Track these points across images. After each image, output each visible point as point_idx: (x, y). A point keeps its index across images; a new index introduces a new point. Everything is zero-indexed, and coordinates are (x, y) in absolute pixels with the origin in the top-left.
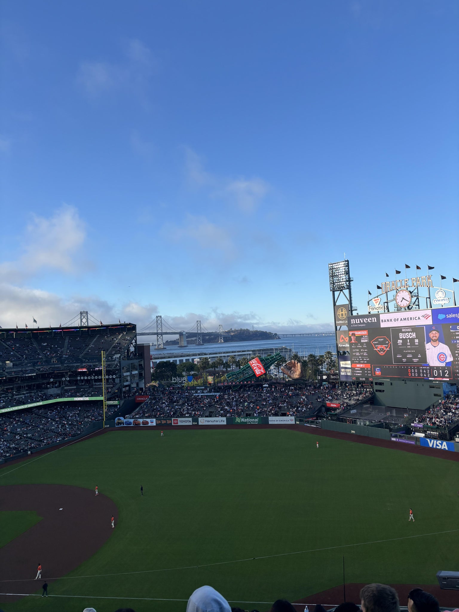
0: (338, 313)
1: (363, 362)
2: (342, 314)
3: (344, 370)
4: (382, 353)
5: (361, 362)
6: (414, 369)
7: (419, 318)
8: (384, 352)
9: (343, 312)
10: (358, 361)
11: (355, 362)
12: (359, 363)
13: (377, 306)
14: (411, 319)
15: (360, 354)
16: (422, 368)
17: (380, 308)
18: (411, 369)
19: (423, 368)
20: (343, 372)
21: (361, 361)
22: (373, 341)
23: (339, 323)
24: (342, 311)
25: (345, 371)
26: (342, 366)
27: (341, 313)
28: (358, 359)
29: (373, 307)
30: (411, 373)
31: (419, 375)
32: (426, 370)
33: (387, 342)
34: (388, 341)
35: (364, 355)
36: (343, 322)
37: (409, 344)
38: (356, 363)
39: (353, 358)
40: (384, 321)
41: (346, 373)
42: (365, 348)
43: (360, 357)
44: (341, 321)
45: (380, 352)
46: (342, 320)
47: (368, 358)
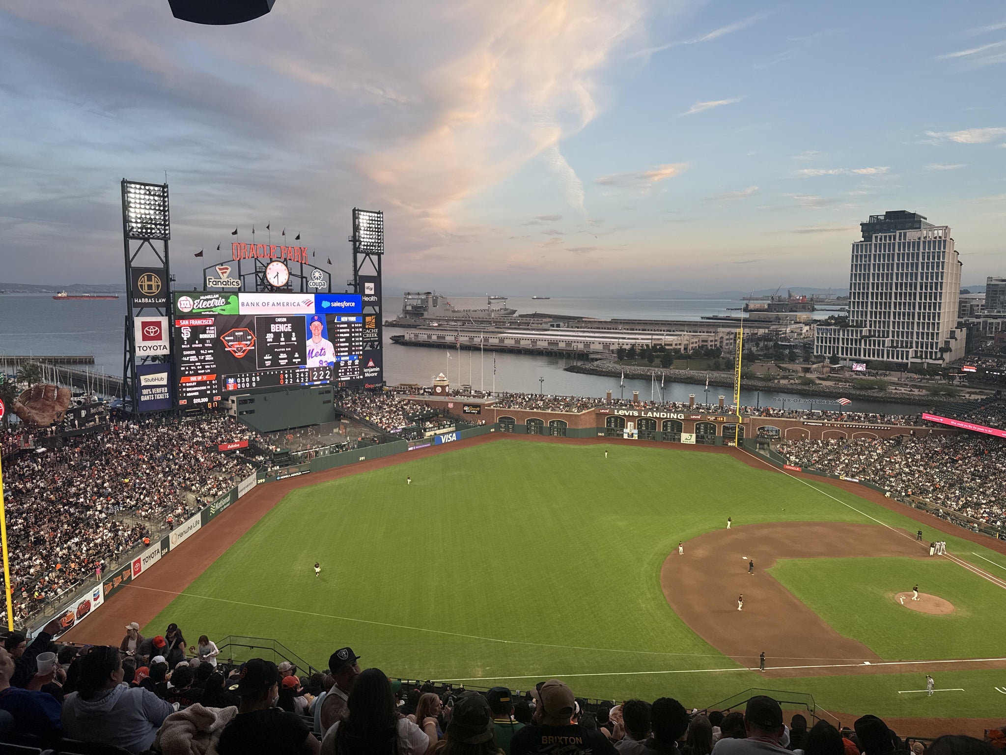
0: (139, 283)
1: (203, 371)
2: (150, 287)
3: (149, 390)
4: (239, 354)
5: (199, 372)
6: (289, 373)
7: (298, 304)
8: (243, 352)
9: (152, 281)
10: (192, 370)
11: (187, 373)
12: (196, 374)
13: (224, 278)
14: (288, 304)
15: (198, 357)
16: (298, 371)
17: (229, 283)
18: (284, 374)
19: (301, 370)
20: (146, 395)
21: (200, 369)
22: (226, 336)
23: (140, 301)
24: (150, 279)
25: (150, 393)
26: (143, 383)
27: (147, 283)
28: (192, 368)
29: (217, 280)
30: (284, 378)
31: (294, 381)
32: (304, 373)
33: (250, 337)
34: (251, 335)
35: (206, 359)
36: (150, 301)
37: (282, 339)
38: (189, 375)
39: (183, 367)
40: (245, 304)
41: (154, 397)
42: (209, 348)
43: (197, 364)
44: (147, 299)
45: (236, 352)
46: (149, 297)
47: (212, 364)
